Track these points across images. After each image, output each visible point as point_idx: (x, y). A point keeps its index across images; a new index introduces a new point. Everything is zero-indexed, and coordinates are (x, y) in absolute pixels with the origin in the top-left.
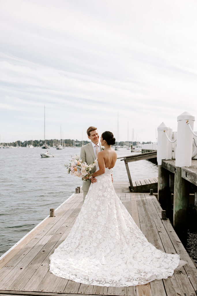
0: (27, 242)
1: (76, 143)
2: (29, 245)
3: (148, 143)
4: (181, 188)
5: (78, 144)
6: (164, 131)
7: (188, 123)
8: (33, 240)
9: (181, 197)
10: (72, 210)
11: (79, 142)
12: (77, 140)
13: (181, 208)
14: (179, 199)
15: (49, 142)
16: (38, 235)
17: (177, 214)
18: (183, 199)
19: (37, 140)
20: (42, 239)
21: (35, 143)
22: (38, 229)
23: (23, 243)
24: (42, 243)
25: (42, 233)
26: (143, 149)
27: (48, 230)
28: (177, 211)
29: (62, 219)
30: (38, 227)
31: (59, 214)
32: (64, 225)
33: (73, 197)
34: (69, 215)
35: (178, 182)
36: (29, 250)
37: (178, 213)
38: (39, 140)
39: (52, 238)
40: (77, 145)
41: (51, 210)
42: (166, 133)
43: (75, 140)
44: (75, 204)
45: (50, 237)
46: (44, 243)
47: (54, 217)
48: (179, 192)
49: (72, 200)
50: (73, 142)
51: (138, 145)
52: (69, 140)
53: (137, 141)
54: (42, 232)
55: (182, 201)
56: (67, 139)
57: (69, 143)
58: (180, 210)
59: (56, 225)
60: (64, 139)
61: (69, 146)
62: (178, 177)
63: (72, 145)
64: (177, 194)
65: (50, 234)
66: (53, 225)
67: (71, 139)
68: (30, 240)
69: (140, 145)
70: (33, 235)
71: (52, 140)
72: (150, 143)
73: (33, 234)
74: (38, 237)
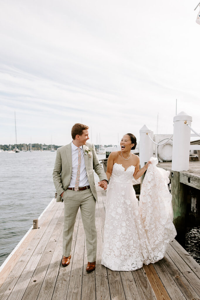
0: (12, 268)
1: (44, 147)
2: (13, 272)
3: (109, 146)
4: (179, 194)
5: (46, 147)
6: (147, 134)
7: (187, 123)
8: (18, 264)
9: (180, 204)
10: (57, 218)
11: (46, 146)
12: (44, 144)
13: (180, 215)
14: (177, 205)
15: (18, 146)
16: (24, 255)
17: (175, 222)
18: (181, 205)
19: (6, 144)
20: (30, 261)
21: (4, 147)
22: (21, 247)
23: (7, 270)
24: (30, 268)
25: (28, 252)
26: (107, 152)
27: (35, 248)
28: (175, 219)
29: (48, 231)
30: (22, 245)
31: (44, 225)
32: (52, 239)
33: (54, 203)
34: (55, 226)
35: (175, 188)
36: (15, 280)
37: (177, 220)
38: (8, 145)
39: (42, 260)
40: (44, 149)
41: (34, 221)
42: (149, 135)
43: (43, 144)
44: (58, 212)
45: (39, 257)
46: (33, 269)
47: (38, 229)
48: (177, 198)
49: (54, 207)
50: (41, 146)
51: (101, 148)
52: (38, 144)
53: (99, 144)
54: (28, 250)
55: (180, 208)
56: (35, 143)
57: (37, 147)
58: (178, 217)
59: (42, 240)
60: (33, 144)
61: (37, 149)
62: (176, 182)
63: (40, 148)
64: (175, 200)
65: (38, 253)
66: (39, 240)
67: (39, 144)
68: (15, 264)
69: (103, 148)
70: (17, 257)
71: (21, 144)
72: (111, 146)
73: (17, 255)
74: (23, 258)
